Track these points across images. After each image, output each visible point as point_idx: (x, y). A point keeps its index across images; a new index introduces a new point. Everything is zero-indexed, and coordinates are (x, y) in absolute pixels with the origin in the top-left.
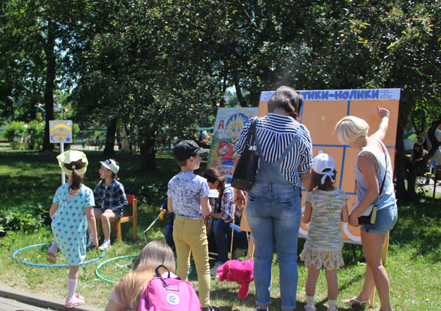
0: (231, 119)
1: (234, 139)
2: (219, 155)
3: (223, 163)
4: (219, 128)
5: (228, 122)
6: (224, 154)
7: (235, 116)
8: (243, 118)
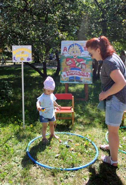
0: (71, 46)
1: (75, 56)
2: (68, 65)
3: (71, 69)
4: (64, 51)
5: (69, 48)
6: (70, 65)
7: (73, 45)
8: (78, 46)
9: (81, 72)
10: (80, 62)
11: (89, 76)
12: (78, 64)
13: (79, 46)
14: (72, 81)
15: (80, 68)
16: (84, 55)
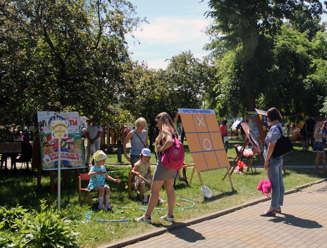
8: (61, 119)
9: (69, 154)
10: (66, 140)
11: (80, 158)
12: (64, 143)
15: (68, 148)
16: (70, 131)
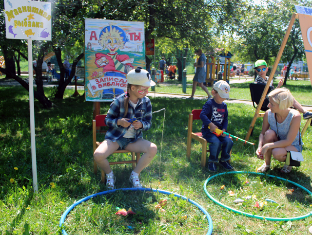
0: (104, 30)
1: (112, 50)
2: (99, 67)
3: (106, 75)
4: (91, 39)
5: (101, 34)
6: (104, 66)
7: (108, 28)
8: (118, 31)
9: (125, 80)
12: (119, 64)
13: (121, 30)
14: (108, 98)
15: (124, 72)
